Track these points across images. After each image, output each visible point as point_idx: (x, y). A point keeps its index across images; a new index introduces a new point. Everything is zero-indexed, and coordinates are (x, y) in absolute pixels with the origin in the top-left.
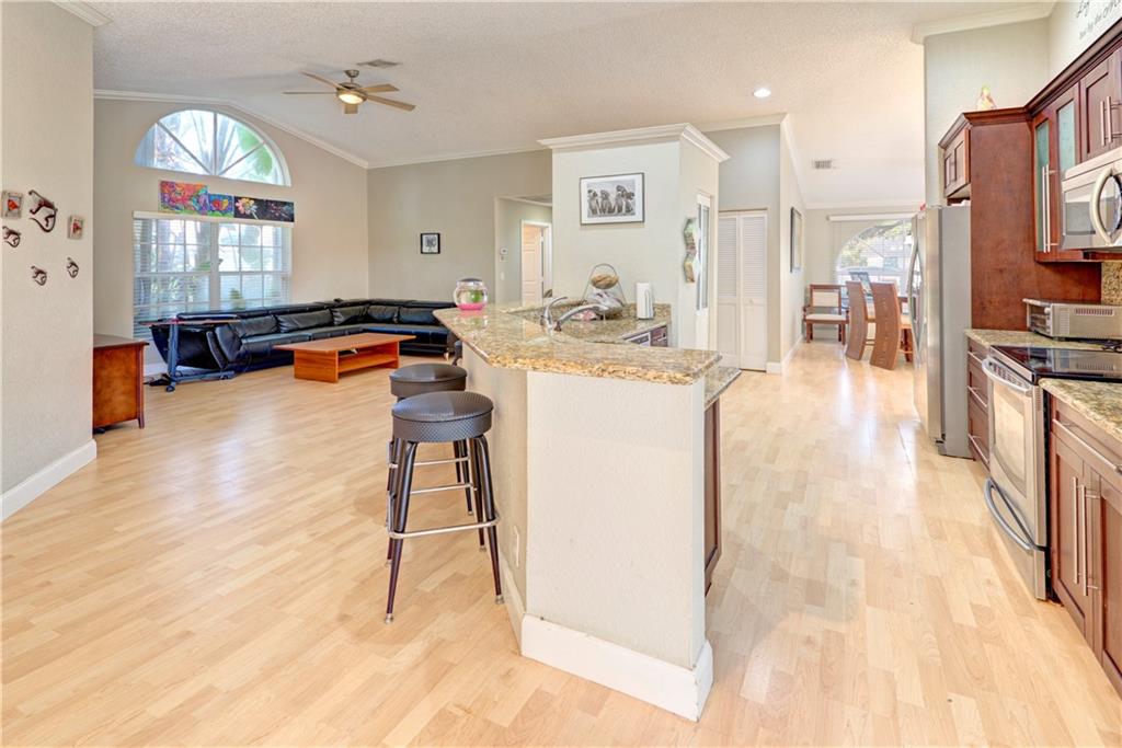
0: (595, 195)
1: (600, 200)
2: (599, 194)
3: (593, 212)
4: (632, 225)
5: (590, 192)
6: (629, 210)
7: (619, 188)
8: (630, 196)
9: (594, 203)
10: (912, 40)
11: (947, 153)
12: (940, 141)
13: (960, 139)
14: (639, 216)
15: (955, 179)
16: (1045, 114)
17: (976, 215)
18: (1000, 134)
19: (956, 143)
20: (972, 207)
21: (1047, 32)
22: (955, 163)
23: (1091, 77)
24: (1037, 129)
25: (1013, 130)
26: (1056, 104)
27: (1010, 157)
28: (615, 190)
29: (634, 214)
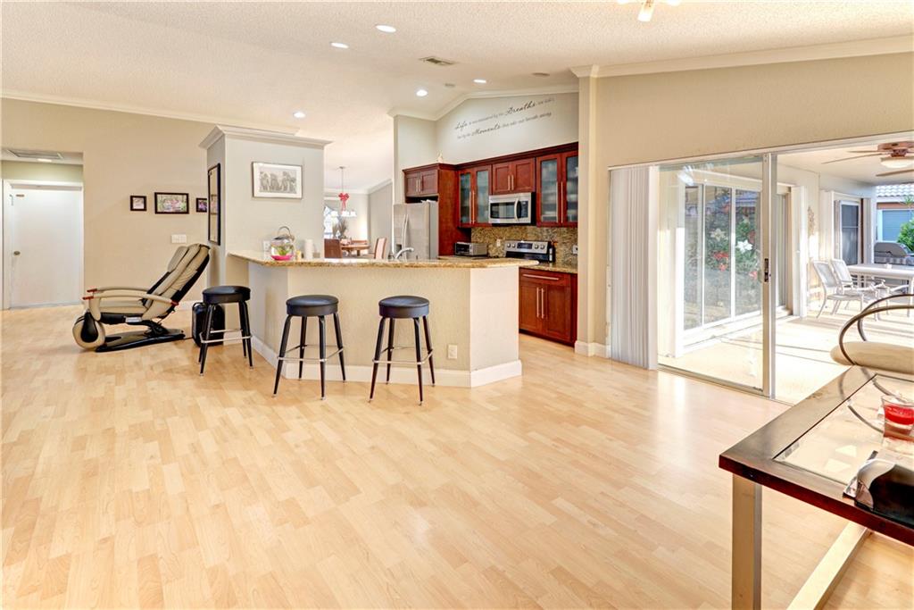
0: (266, 176)
1: (270, 180)
2: (269, 176)
3: (265, 189)
4: (293, 200)
5: (261, 173)
6: (292, 190)
7: (285, 174)
8: (293, 180)
9: (265, 182)
10: (388, 113)
11: (410, 176)
12: (404, 168)
13: (429, 172)
14: (299, 195)
15: (423, 190)
16: (468, 170)
17: (441, 207)
18: (447, 174)
19: (424, 173)
20: (439, 204)
21: (434, 128)
22: (423, 182)
23: (499, 165)
24: (462, 175)
25: (451, 173)
26: (476, 169)
27: (450, 184)
28: (282, 174)
29: (295, 193)
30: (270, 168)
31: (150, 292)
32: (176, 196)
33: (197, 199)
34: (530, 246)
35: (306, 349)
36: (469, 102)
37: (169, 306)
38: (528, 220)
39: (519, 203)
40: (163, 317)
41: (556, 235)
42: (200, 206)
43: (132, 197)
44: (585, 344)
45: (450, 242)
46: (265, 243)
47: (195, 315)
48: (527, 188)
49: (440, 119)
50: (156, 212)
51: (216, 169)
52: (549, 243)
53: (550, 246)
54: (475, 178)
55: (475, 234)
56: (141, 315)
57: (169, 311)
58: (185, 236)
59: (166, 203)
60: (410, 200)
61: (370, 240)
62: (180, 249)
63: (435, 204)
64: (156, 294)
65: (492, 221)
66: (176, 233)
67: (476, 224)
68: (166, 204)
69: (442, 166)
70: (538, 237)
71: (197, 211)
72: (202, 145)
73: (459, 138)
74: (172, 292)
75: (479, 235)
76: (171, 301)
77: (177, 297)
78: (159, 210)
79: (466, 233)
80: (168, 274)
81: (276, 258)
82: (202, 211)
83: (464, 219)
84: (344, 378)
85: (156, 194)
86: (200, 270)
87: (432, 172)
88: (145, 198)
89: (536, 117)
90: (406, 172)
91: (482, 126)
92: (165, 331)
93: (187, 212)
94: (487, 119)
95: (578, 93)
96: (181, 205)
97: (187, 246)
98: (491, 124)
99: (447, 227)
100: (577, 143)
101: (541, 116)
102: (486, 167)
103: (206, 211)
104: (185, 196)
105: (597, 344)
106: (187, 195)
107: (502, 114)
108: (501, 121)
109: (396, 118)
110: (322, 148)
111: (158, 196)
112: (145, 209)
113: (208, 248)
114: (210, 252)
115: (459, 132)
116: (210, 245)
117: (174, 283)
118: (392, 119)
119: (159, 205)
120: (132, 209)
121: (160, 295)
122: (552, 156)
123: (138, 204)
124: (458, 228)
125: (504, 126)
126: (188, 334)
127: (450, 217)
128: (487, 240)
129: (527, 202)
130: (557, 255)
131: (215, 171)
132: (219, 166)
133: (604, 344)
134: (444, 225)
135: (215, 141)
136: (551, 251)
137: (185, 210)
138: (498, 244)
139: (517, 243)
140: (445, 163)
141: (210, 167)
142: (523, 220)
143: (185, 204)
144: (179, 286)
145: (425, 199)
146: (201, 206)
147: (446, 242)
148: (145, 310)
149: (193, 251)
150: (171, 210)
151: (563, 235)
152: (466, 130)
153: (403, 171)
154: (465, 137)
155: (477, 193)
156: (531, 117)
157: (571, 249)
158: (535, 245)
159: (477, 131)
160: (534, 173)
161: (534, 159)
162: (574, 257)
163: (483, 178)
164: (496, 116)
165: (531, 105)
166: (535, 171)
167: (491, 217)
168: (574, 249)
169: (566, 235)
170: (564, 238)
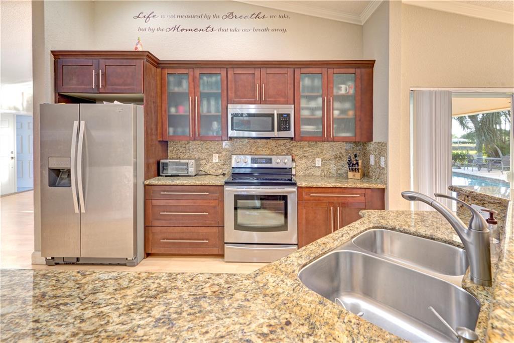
11: (70, 62)
13: (123, 62)
15: (105, 85)
16: (183, 71)
17: (147, 113)
19: (109, 62)
20: (145, 109)
22: (105, 74)
24: (169, 75)
25: (153, 69)
26: (197, 71)
27: (153, 84)
34: (269, 161)
38: (290, 134)
39: (278, 115)
41: (294, 149)
45: (155, 160)
48: (282, 100)
54: (195, 83)
55: (174, 149)
60: (65, 98)
63: (141, 109)
65: (232, 133)
67: (199, 138)
69: (149, 57)
70: (273, 151)
75: (181, 150)
79: (163, 146)
87: (133, 62)
89: (267, 30)
90: (58, 55)
91: (184, 24)
94: (194, 17)
98: (202, 23)
99: (151, 140)
101: (274, 30)
102: (217, 71)
107: (216, 17)
108: (215, 23)
115: (141, 23)
122: (318, 70)
124: (161, 142)
125: (220, 30)
127: (153, 126)
128: (196, 155)
129: (289, 115)
134: (150, 137)
136: (294, 165)
138: (216, 159)
139: (249, 158)
142: (284, 134)
147: (151, 160)
151: (304, 149)
152: (153, 23)
153: (52, 52)
154: (152, 30)
155: (201, 100)
156: (261, 28)
157: (314, 161)
158: (274, 158)
159: (176, 28)
160: (292, 86)
161: (292, 69)
162: (317, 169)
163: (210, 83)
164: (209, 17)
165: (260, 16)
166: (292, 82)
167: (232, 129)
168: (317, 162)
169: (307, 149)
170: (305, 151)
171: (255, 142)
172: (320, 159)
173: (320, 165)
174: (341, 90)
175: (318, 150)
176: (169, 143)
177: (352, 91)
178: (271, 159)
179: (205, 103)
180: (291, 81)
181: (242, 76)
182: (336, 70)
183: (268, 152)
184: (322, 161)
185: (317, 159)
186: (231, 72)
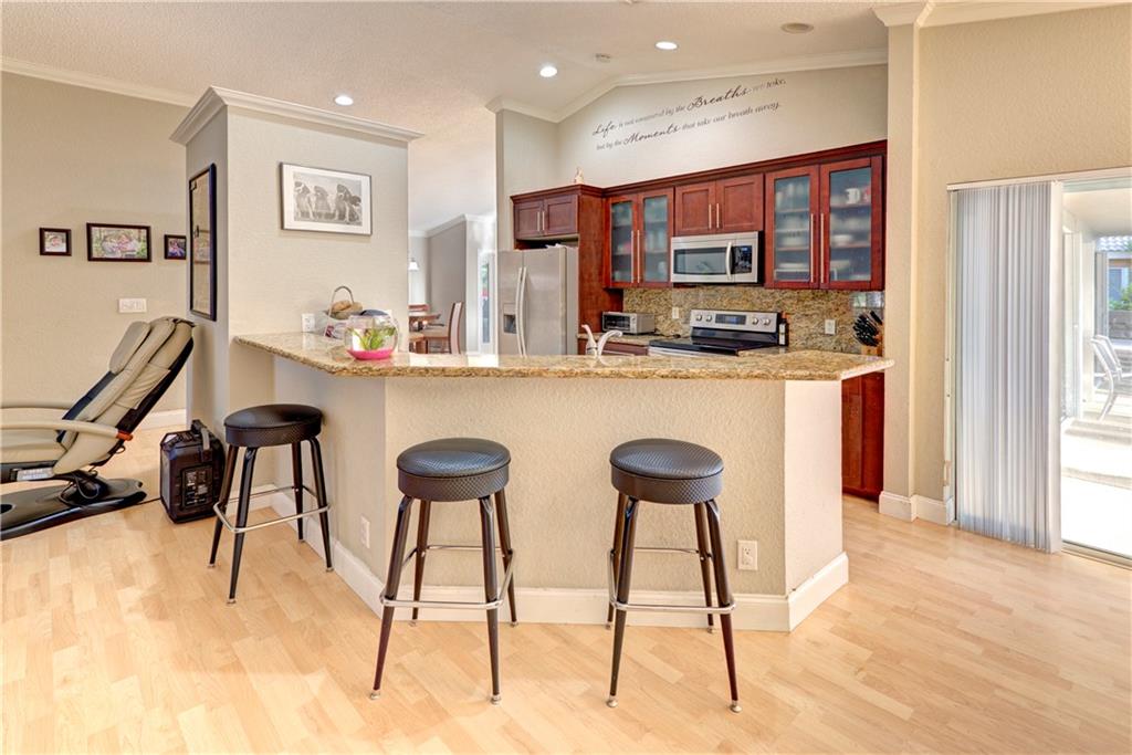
0: (306, 190)
1: (313, 199)
2: (312, 191)
3: (304, 215)
4: (356, 238)
5: (298, 184)
6: (354, 219)
7: (340, 188)
8: (356, 200)
9: (304, 202)
10: (487, 106)
11: (524, 206)
12: (514, 194)
13: (562, 199)
14: (365, 229)
15: (548, 227)
16: (628, 197)
17: (582, 256)
18: (591, 203)
19: (552, 201)
20: (580, 250)
21: (557, 133)
22: (548, 216)
23: (689, 188)
24: (614, 204)
25: (596, 201)
26: (642, 196)
27: (595, 219)
28: (335, 189)
29: (360, 224)
30: (314, 177)
31: (72, 414)
32: (126, 230)
33: (166, 237)
34: (742, 320)
35: (427, 554)
36: (617, 92)
37: (114, 442)
38: (753, 277)
39: (733, 249)
40: (101, 464)
41: (788, 302)
42: (171, 250)
43: (42, 231)
44: (901, 498)
45: (595, 312)
46: (304, 316)
47: (167, 460)
48: (746, 224)
49: (563, 121)
50: (90, 258)
51: (207, 175)
52: (779, 315)
53: (780, 320)
54: (640, 210)
55: (629, 300)
56: (51, 464)
57: (113, 452)
58: (144, 300)
59: (107, 243)
60: (523, 244)
61: (430, 305)
62: (135, 327)
63: (574, 251)
64: (84, 420)
65: (675, 278)
66: (124, 297)
67: (642, 285)
68: (108, 245)
69: (585, 189)
70: (753, 305)
71: (166, 257)
72: (177, 137)
73: (599, 148)
74: (118, 413)
75: (637, 300)
76: (115, 432)
77: (129, 423)
78: (95, 255)
79: (616, 295)
80: (109, 376)
81: (359, 357)
82: (174, 257)
83: (618, 275)
84: (514, 619)
85: (89, 226)
86: (175, 369)
87: (568, 198)
88: (67, 232)
89: (749, 111)
90: (516, 200)
91: (643, 129)
92: (105, 490)
93: (148, 259)
94: (653, 117)
95: (886, 65)
96: (136, 246)
97: (149, 320)
98: (661, 124)
99: (590, 287)
100: (885, 141)
101: (759, 109)
102: (663, 192)
103: (183, 257)
104: (144, 232)
105: (922, 499)
106: (148, 229)
107: (680, 109)
108: (679, 119)
109: (500, 115)
110: (405, 145)
111: (94, 229)
112: (68, 253)
113: (191, 325)
114: (194, 333)
115: (600, 139)
116: (192, 318)
117: (121, 396)
118: (492, 116)
119: (94, 245)
120: (43, 252)
121: (93, 421)
122: (801, 171)
123: (55, 244)
124: (607, 290)
125: (685, 127)
126: (153, 489)
127: (594, 271)
128: (653, 308)
129: (750, 248)
130: (791, 334)
131: (204, 183)
132: (213, 167)
133: (940, 498)
134: (586, 284)
135: (208, 119)
136: (782, 328)
137: (145, 254)
138: (675, 314)
139: (714, 314)
140: (587, 184)
141: (193, 175)
142: (739, 278)
143: (144, 245)
144: (132, 401)
145: (553, 243)
146: (175, 249)
147: (589, 312)
148: (61, 451)
149: (162, 332)
150: (119, 256)
151: (806, 303)
152: (612, 136)
153: (512, 197)
154: (610, 146)
155: (645, 234)
156: (739, 111)
157: (821, 325)
158: (750, 317)
159: (634, 137)
160: (762, 200)
161: (761, 175)
162: (828, 339)
163: (657, 209)
164: (670, 112)
165: (739, 92)
166: (762, 195)
167: (676, 272)
168: (827, 326)
169: (811, 303)
170: (806, 306)
171: (728, 291)
172: (833, 322)
173: (833, 332)
174: (848, 198)
175: (830, 305)
176: (625, 293)
177: (868, 199)
178: (744, 317)
179: (651, 236)
180: (758, 193)
181: (694, 196)
182: (835, 166)
183: (747, 306)
184: (837, 324)
185: (827, 321)
186: (679, 191)
